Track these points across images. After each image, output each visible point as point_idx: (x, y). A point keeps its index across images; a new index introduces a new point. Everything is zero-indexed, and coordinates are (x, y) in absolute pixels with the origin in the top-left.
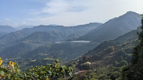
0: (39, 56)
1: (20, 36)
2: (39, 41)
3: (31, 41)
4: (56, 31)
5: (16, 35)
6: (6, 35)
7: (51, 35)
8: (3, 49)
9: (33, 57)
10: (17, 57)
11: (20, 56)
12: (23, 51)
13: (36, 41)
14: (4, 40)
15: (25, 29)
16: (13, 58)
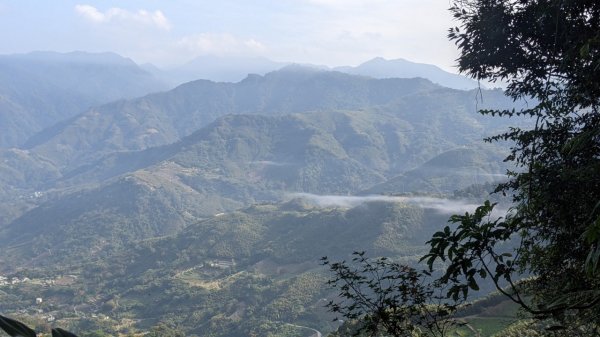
0: (169, 288)
1: (154, 131)
2: (233, 180)
3: (189, 172)
4: (362, 118)
5: (134, 120)
6: (80, 115)
7: (315, 141)
8: (31, 202)
9: (139, 287)
10: (61, 273)
11: (76, 268)
12: (121, 236)
13: (218, 177)
14: (60, 147)
15: (191, 85)
16: (37, 276)
